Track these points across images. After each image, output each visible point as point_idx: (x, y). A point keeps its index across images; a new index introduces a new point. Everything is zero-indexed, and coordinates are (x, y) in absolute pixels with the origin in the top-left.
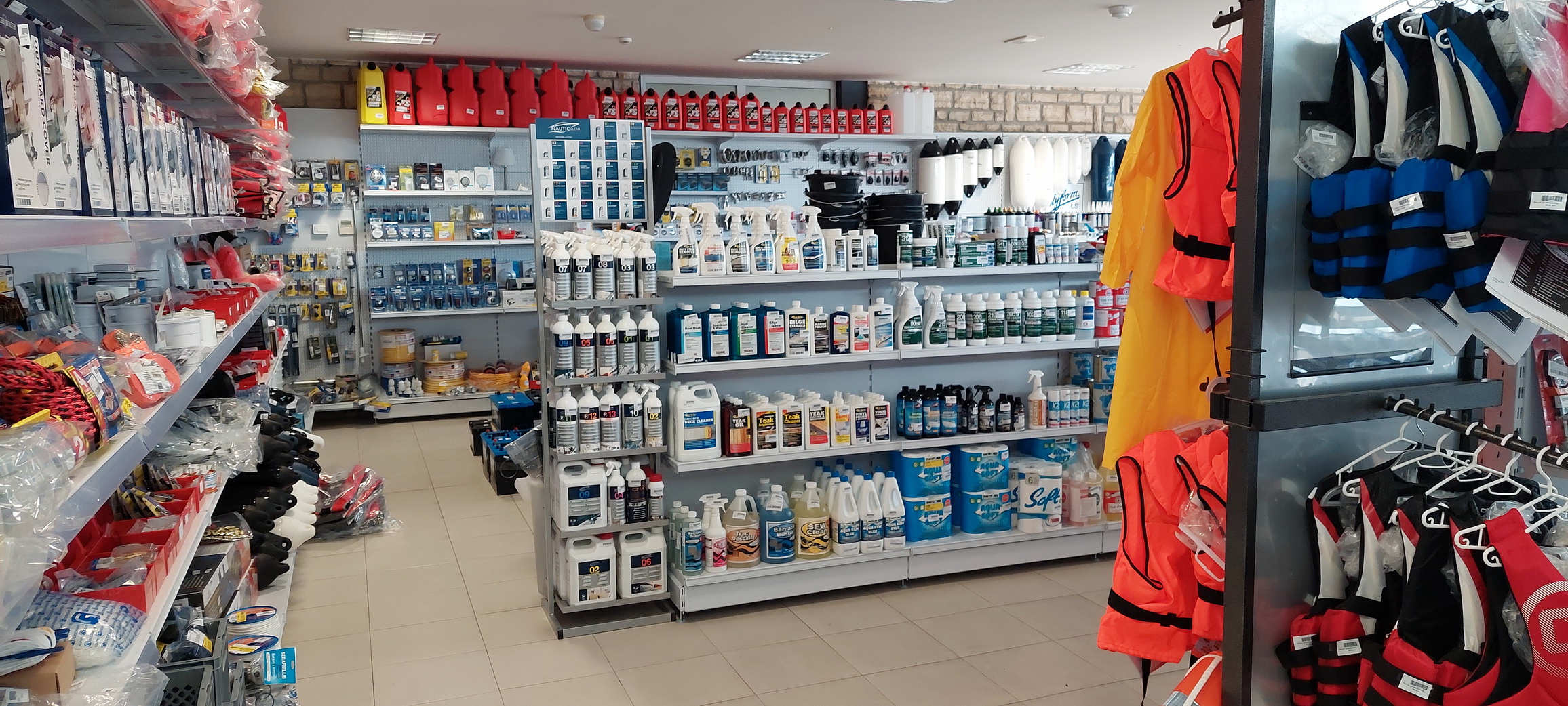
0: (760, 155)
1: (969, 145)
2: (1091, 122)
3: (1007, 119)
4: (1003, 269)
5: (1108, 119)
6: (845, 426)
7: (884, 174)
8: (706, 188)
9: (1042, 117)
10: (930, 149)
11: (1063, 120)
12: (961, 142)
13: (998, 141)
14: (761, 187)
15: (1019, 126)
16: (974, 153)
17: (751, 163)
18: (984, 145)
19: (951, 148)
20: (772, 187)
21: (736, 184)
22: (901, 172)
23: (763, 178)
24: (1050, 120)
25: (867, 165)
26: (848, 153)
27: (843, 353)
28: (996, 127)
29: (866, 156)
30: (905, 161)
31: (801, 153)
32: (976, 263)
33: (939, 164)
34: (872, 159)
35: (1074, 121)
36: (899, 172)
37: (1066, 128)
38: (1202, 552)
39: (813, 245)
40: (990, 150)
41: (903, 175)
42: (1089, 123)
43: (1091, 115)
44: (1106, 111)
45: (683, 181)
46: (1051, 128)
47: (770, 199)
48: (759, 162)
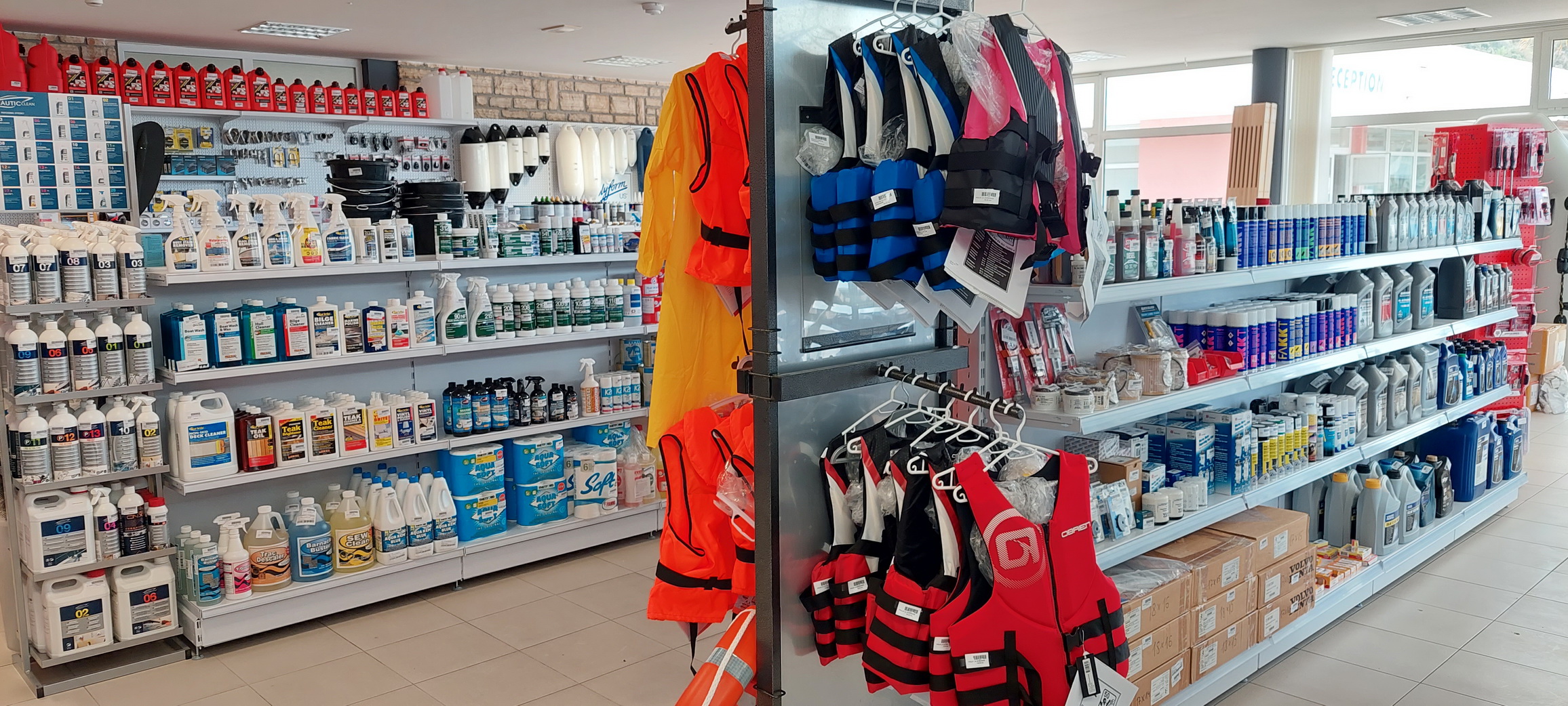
0: (274, 137)
1: (512, 133)
2: (635, 113)
3: (551, 107)
4: (548, 259)
5: (650, 111)
6: (385, 428)
7: (422, 160)
8: (209, 172)
9: (587, 108)
10: (471, 136)
11: (607, 111)
12: (505, 130)
13: (543, 129)
14: (277, 171)
15: (564, 115)
16: (518, 140)
17: (263, 145)
18: (529, 133)
19: (494, 135)
20: (291, 172)
21: (245, 168)
22: (441, 158)
23: (279, 161)
24: (594, 110)
25: (402, 150)
26: (379, 136)
27: (380, 350)
28: (540, 115)
29: (400, 140)
30: (444, 146)
31: (324, 136)
32: (521, 254)
33: (482, 152)
34: (407, 144)
35: (618, 112)
36: (438, 158)
37: (610, 118)
38: (737, 517)
39: (339, 236)
40: (535, 138)
41: (444, 162)
42: (633, 115)
43: (634, 107)
44: (648, 104)
45: (179, 164)
46: (596, 117)
47: (289, 185)
48: (273, 144)
